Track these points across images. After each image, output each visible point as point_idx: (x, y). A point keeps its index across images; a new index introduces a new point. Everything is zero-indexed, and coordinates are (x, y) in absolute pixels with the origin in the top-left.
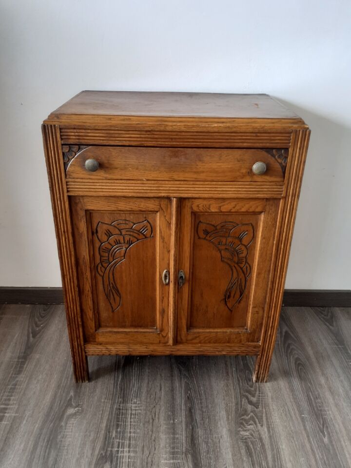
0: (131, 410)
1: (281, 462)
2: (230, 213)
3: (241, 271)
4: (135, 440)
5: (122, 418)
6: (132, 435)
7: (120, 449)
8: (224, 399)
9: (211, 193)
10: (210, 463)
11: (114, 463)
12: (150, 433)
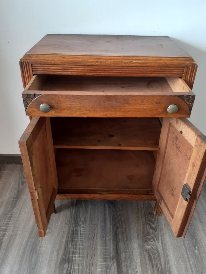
0: (81, 231)
1: (169, 265)
4: (83, 250)
5: (75, 236)
6: (81, 247)
7: (74, 255)
8: (136, 226)
10: (127, 265)
11: (70, 264)
12: (92, 246)
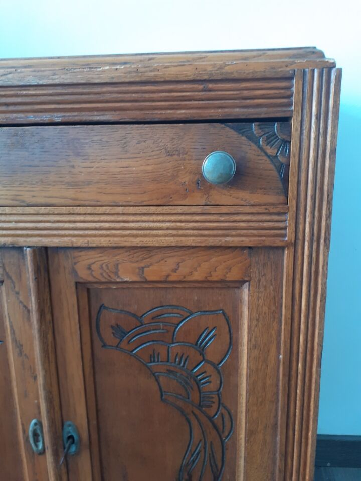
2: (165, 283)
3: (210, 425)
9: (114, 236)
